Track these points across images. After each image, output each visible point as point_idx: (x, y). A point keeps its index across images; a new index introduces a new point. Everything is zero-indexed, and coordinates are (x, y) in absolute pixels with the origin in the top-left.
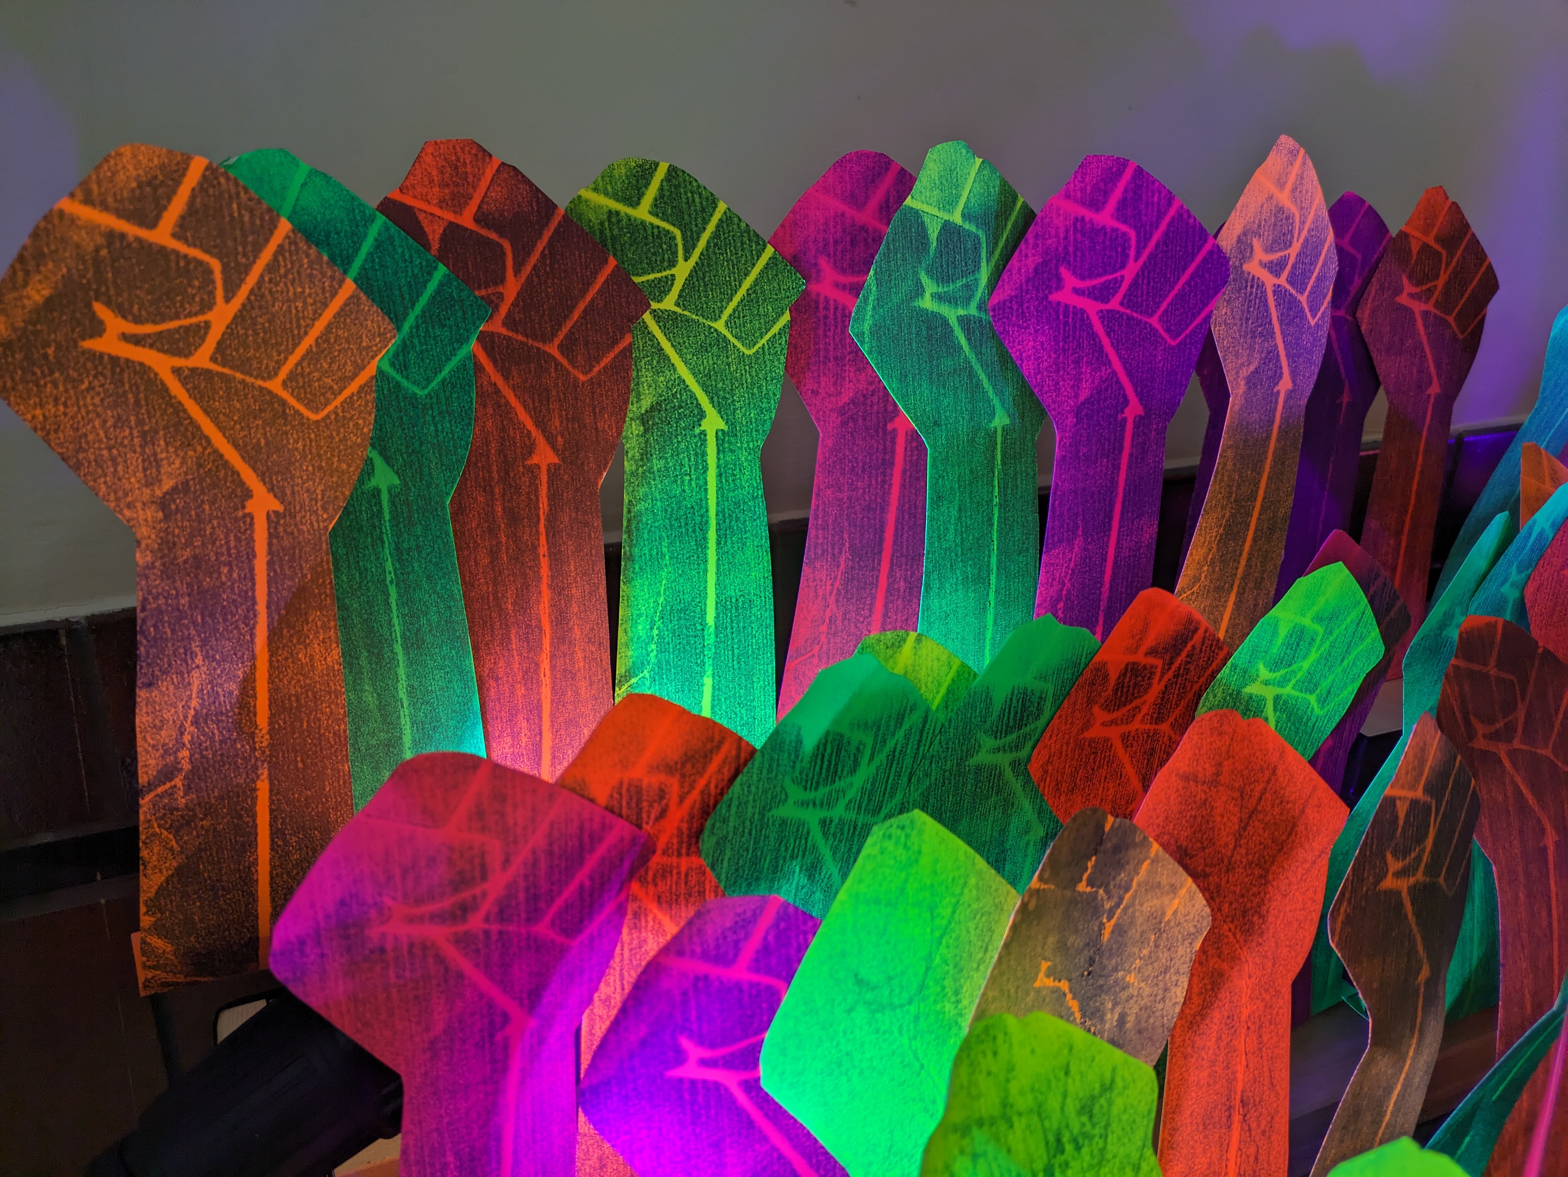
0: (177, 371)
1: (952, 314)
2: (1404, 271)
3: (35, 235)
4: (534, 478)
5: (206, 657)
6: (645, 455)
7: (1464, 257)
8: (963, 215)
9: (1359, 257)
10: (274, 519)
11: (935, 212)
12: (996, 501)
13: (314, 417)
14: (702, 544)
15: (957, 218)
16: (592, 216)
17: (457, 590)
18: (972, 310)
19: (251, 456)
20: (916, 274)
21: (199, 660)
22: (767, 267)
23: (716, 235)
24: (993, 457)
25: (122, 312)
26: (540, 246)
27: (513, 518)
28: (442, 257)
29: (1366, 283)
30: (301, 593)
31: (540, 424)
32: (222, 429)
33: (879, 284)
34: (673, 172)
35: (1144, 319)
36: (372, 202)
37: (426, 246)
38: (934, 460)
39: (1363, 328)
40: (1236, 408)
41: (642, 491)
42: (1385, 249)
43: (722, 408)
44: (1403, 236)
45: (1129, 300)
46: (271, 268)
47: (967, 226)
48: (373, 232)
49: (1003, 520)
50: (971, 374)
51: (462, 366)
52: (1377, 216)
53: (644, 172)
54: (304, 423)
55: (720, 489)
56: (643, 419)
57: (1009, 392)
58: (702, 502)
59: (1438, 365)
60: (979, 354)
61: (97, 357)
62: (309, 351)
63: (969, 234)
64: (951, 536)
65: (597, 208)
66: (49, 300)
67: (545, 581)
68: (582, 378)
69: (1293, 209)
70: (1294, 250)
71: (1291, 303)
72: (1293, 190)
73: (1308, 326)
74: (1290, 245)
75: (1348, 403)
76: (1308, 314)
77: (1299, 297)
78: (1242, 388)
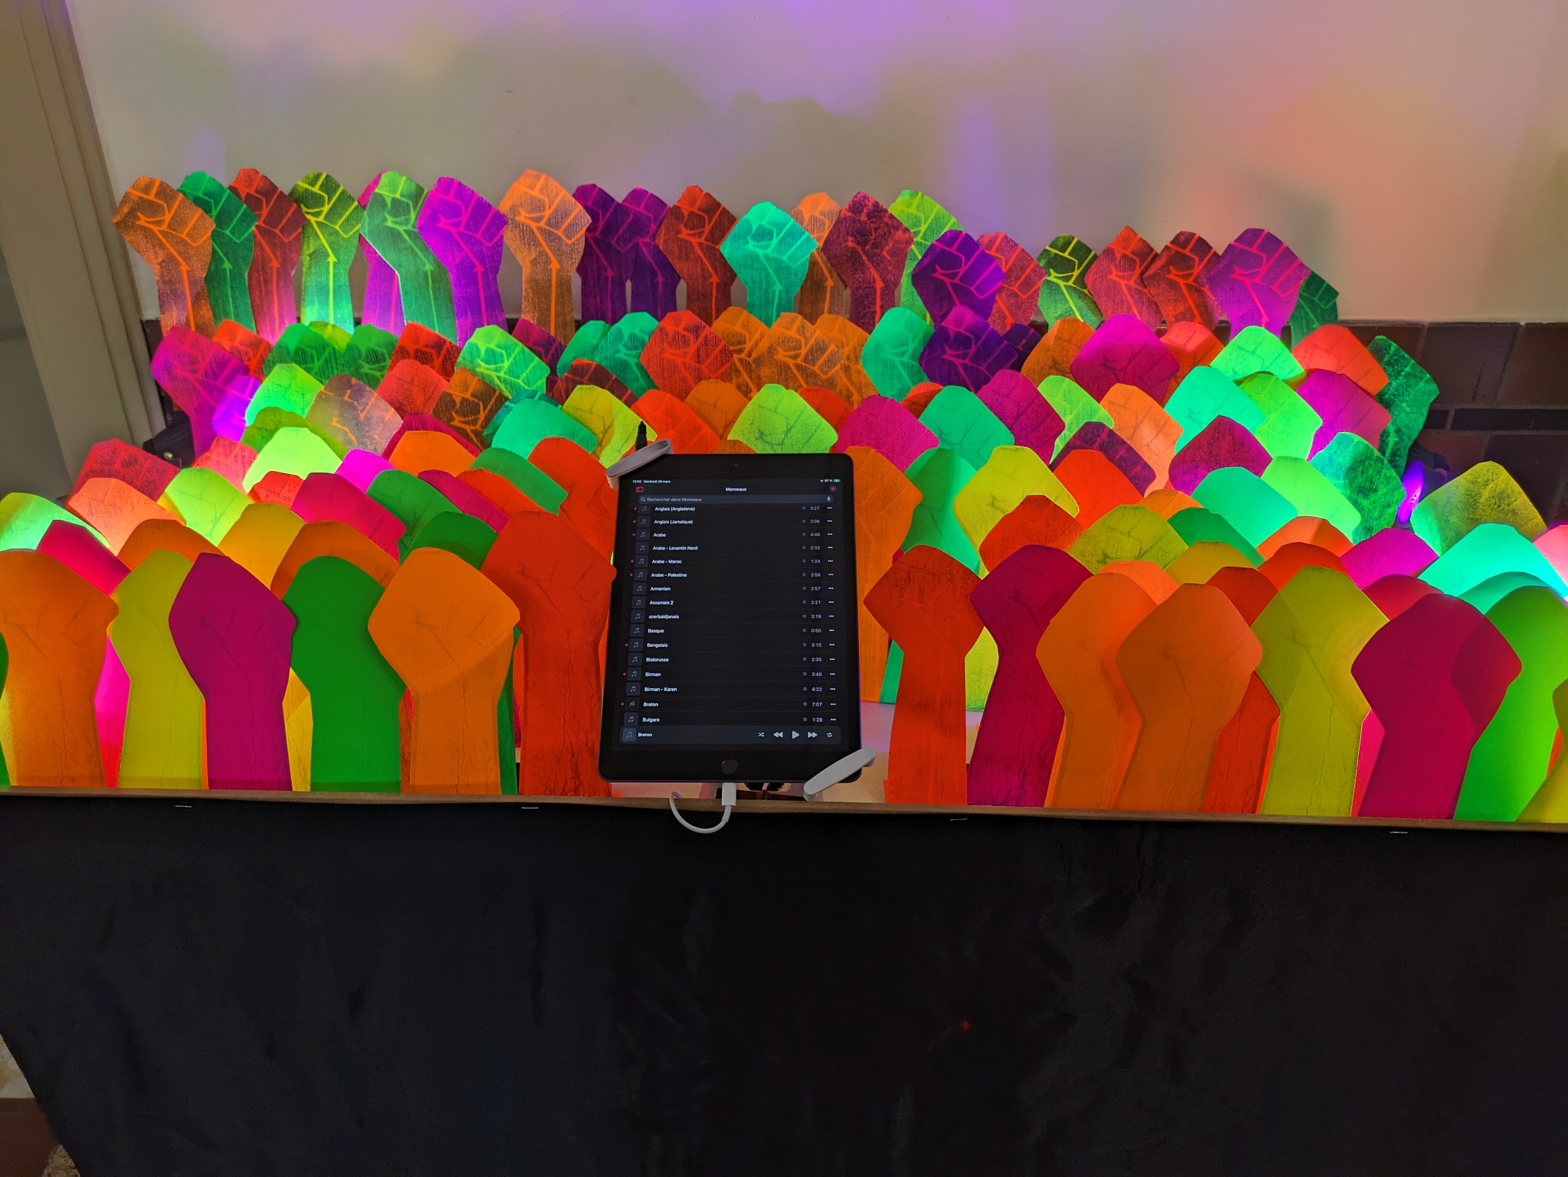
0: (159, 231)
1: (401, 229)
2: (681, 223)
3: (124, 197)
4: (272, 271)
5: (177, 308)
6: (310, 267)
7: (720, 219)
8: (401, 195)
9: (651, 216)
10: (188, 272)
11: (388, 194)
12: (432, 297)
13: (195, 245)
14: (328, 298)
15: (398, 196)
16: (301, 190)
17: (249, 301)
18: (410, 227)
19: (180, 253)
20: (383, 214)
21: (174, 308)
22: (355, 209)
23: (338, 198)
24: (428, 280)
25: (144, 215)
26: (273, 200)
27: (266, 282)
28: (245, 202)
29: (659, 227)
30: (198, 294)
31: (274, 254)
32: (172, 246)
33: (369, 217)
34: (327, 176)
35: (474, 235)
36: (226, 185)
37: (241, 199)
38: (401, 279)
39: (661, 248)
40: (528, 273)
41: (309, 279)
42: (667, 213)
43: (336, 254)
44: (676, 207)
45: (466, 227)
46: (179, 206)
47: (403, 199)
48: (226, 195)
50: (412, 250)
51: (250, 235)
52: (656, 198)
53: (317, 177)
54: (192, 247)
55: (334, 281)
56: (310, 256)
57: (431, 258)
58: (328, 285)
59: (715, 268)
60: (415, 243)
61: (140, 226)
62: (191, 228)
63: (404, 202)
64: (413, 307)
65: (302, 188)
66: (129, 212)
67: (276, 303)
68: (286, 241)
69: (542, 197)
70: (547, 213)
71: (550, 234)
72: (541, 190)
73: (566, 244)
74: (544, 210)
75: (663, 282)
76: (565, 239)
77: (555, 231)
78: (529, 265)
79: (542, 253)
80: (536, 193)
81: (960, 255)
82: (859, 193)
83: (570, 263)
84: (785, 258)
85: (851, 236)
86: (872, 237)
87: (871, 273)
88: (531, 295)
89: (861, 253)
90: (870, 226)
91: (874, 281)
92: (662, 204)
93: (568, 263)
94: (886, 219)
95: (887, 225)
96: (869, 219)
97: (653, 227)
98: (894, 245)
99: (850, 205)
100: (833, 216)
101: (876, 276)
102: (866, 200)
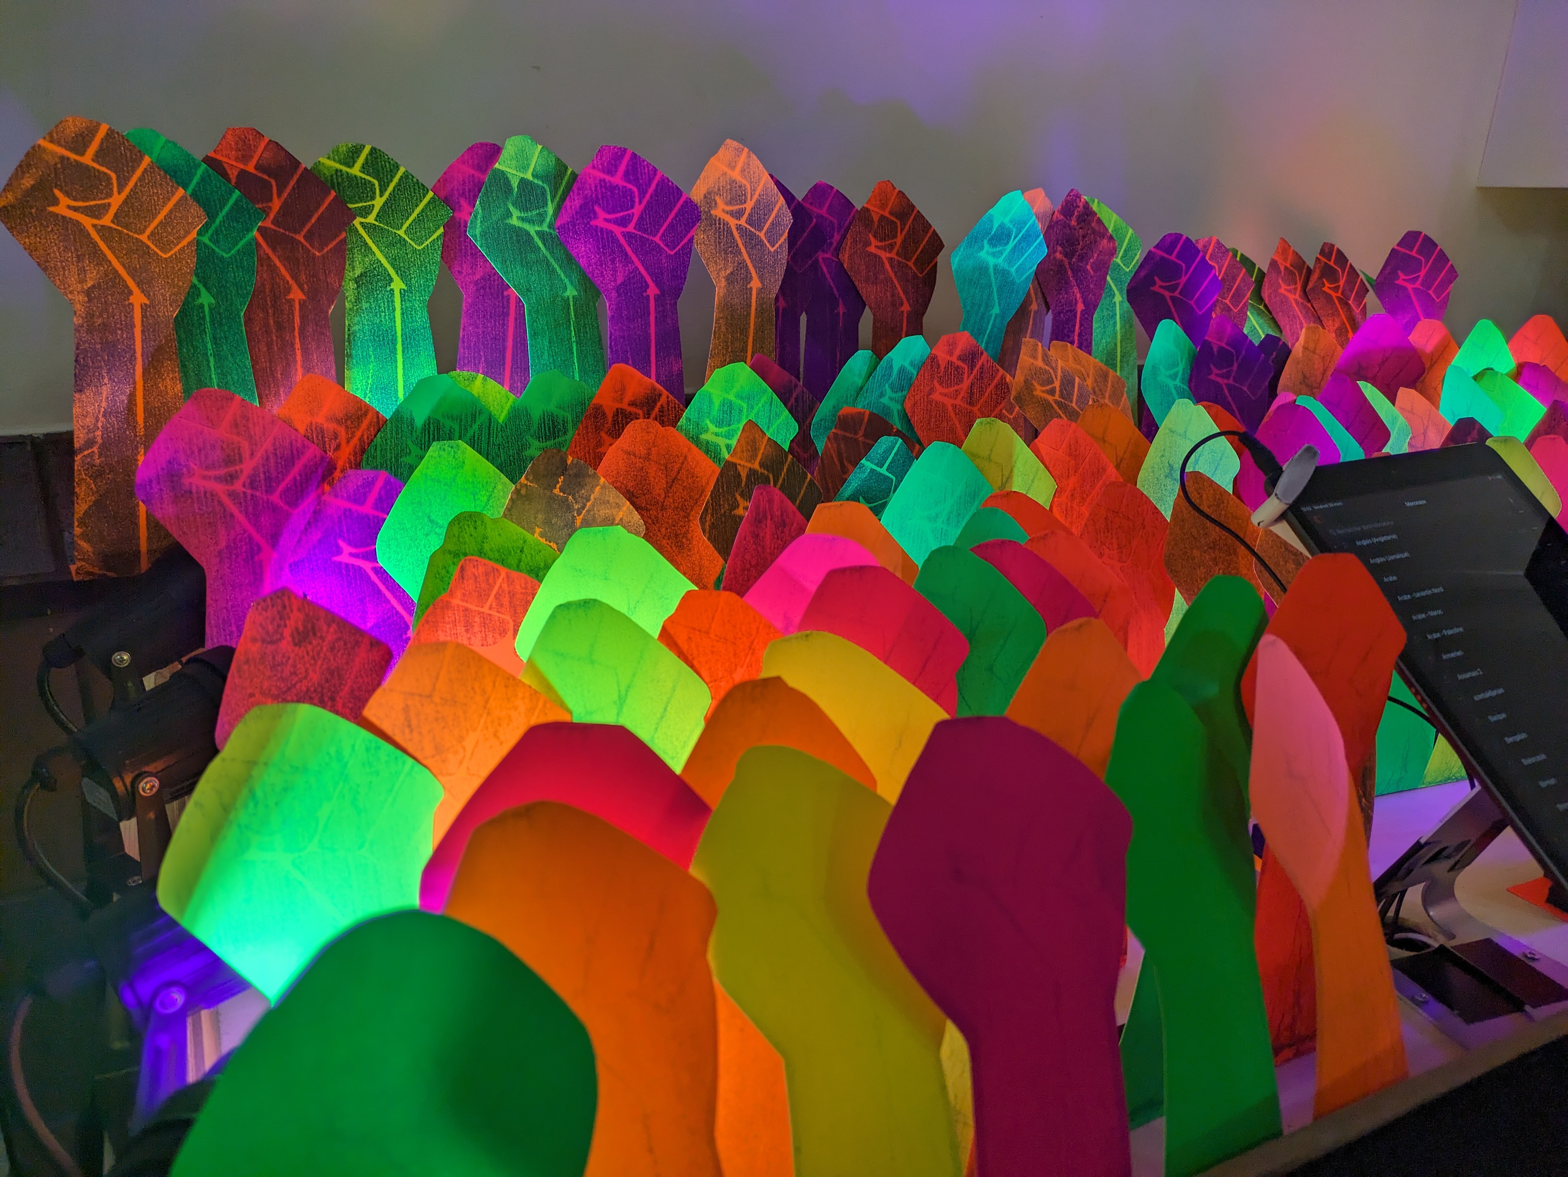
0: (94, 226)
1: (532, 229)
2: (870, 232)
3: (27, 156)
4: (291, 306)
5: (110, 379)
6: (358, 300)
7: (914, 225)
8: (533, 175)
9: (835, 221)
10: (144, 308)
11: (515, 172)
12: (574, 339)
13: (164, 256)
14: (394, 351)
15: (529, 176)
16: (326, 172)
17: (248, 363)
18: (545, 228)
19: (132, 272)
20: (505, 205)
21: (106, 380)
22: (429, 202)
23: (399, 184)
24: (569, 314)
25: (68, 194)
26: (292, 183)
27: (280, 327)
28: (237, 186)
29: (844, 237)
30: (159, 349)
31: (295, 277)
32: (117, 258)
33: (483, 209)
34: (373, 150)
35: (651, 238)
36: (199, 157)
37: (229, 181)
38: (530, 311)
39: (845, 266)
40: (721, 294)
41: (356, 319)
42: (854, 217)
43: (403, 277)
44: (865, 210)
45: (639, 226)
46: (141, 179)
47: (536, 181)
48: (199, 172)
49: (580, 351)
50: (548, 264)
51: (249, 244)
52: (843, 196)
53: (356, 151)
54: (159, 259)
55: (403, 321)
56: (357, 280)
57: (575, 277)
58: (393, 328)
59: (906, 292)
60: (552, 253)
61: (56, 216)
62: (161, 222)
63: (538, 186)
64: (546, 356)
65: (330, 168)
66: (33, 186)
67: (299, 363)
68: (317, 254)
69: (744, 182)
70: (749, 205)
71: (752, 236)
72: (743, 171)
73: (769, 252)
74: (745, 202)
75: (844, 313)
76: (768, 245)
77: (757, 233)
78: (723, 283)
79: (742, 265)
80: (736, 175)
81: (1180, 262)
82: (1072, 190)
83: (772, 280)
84: (1013, 270)
85: (1060, 245)
86: (1080, 247)
87: (1074, 293)
88: (723, 329)
89: (1067, 266)
90: (1078, 232)
91: (1076, 304)
92: (847, 204)
93: (770, 280)
94: (1093, 225)
95: (1094, 232)
96: (1078, 224)
97: (837, 237)
98: (1098, 256)
99: (1062, 206)
100: (1046, 219)
101: (1078, 295)
102: (1078, 200)
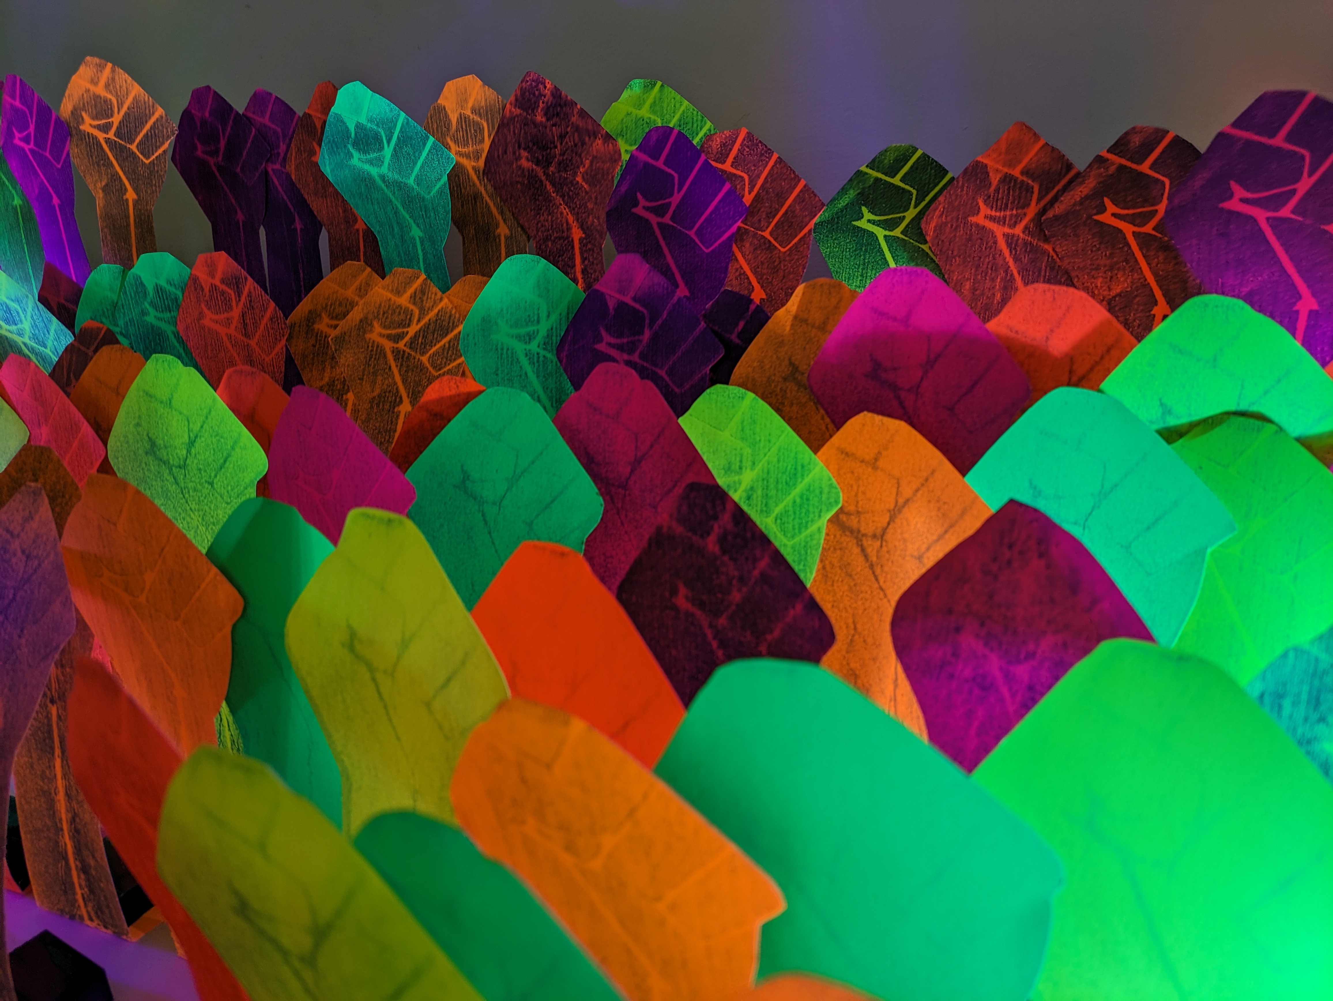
2: (314, 140)
9: (279, 130)
24: (18, 219)
29: (288, 147)
35: (44, 154)
39: (293, 177)
40: (101, 205)
44: (307, 116)
45: (36, 143)
49: (30, 252)
52: (283, 102)
69: (109, 96)
70: (116, 119)
71: (122, 149)
72: (107, 86)
73: (143, 163)
74: (112, 116)
75: (301, 229)
76: (141, 156)
77: (128, 146)
78: (101, 194)
79: (115, 177)
80: (100, 90)
81: (670, 171)
82: (528, 74)
83: (149, 192)
84: (411, 181)
85: (524, 149)
86: (557, 152)
87: (562, 213)
88: (109, 238)
89: (543, 178)
90: (551, 130)
91: (569, 229)
92: (291, 112)
93: (146, 192)
94: (574, 119)
95: (577, 129)
96: (548, 120)
97: (283, 147)
98: (591, 163)
99: (516, 96)
100: (492, 116)
101: (571, 218)
102: (541, 86)
